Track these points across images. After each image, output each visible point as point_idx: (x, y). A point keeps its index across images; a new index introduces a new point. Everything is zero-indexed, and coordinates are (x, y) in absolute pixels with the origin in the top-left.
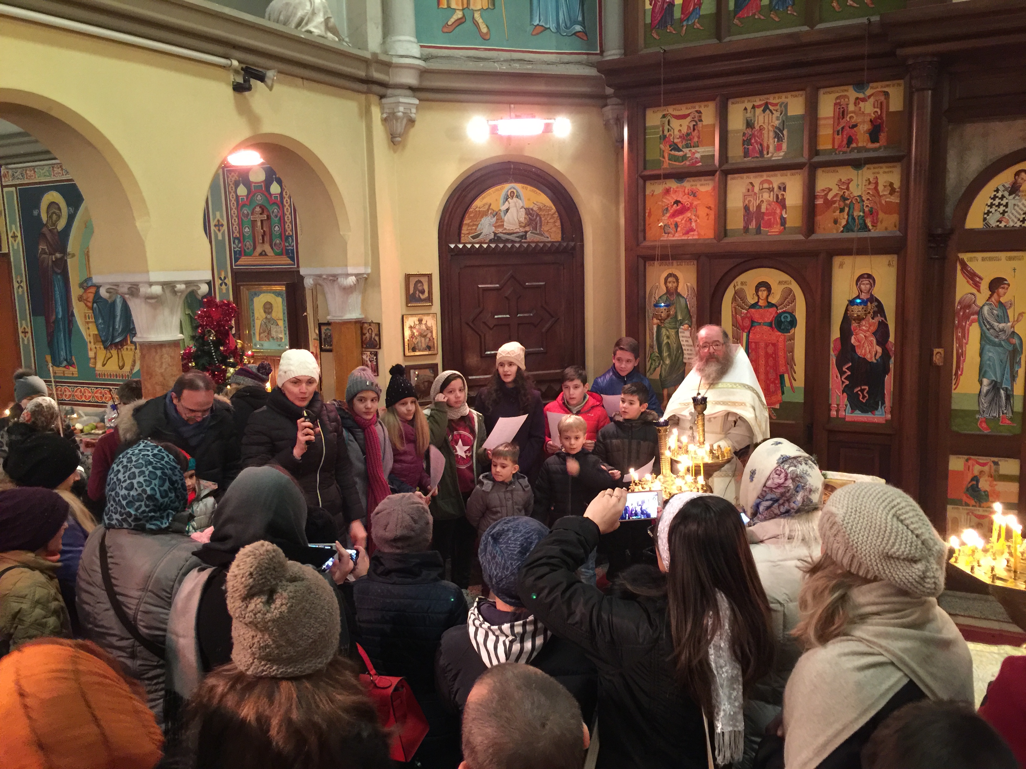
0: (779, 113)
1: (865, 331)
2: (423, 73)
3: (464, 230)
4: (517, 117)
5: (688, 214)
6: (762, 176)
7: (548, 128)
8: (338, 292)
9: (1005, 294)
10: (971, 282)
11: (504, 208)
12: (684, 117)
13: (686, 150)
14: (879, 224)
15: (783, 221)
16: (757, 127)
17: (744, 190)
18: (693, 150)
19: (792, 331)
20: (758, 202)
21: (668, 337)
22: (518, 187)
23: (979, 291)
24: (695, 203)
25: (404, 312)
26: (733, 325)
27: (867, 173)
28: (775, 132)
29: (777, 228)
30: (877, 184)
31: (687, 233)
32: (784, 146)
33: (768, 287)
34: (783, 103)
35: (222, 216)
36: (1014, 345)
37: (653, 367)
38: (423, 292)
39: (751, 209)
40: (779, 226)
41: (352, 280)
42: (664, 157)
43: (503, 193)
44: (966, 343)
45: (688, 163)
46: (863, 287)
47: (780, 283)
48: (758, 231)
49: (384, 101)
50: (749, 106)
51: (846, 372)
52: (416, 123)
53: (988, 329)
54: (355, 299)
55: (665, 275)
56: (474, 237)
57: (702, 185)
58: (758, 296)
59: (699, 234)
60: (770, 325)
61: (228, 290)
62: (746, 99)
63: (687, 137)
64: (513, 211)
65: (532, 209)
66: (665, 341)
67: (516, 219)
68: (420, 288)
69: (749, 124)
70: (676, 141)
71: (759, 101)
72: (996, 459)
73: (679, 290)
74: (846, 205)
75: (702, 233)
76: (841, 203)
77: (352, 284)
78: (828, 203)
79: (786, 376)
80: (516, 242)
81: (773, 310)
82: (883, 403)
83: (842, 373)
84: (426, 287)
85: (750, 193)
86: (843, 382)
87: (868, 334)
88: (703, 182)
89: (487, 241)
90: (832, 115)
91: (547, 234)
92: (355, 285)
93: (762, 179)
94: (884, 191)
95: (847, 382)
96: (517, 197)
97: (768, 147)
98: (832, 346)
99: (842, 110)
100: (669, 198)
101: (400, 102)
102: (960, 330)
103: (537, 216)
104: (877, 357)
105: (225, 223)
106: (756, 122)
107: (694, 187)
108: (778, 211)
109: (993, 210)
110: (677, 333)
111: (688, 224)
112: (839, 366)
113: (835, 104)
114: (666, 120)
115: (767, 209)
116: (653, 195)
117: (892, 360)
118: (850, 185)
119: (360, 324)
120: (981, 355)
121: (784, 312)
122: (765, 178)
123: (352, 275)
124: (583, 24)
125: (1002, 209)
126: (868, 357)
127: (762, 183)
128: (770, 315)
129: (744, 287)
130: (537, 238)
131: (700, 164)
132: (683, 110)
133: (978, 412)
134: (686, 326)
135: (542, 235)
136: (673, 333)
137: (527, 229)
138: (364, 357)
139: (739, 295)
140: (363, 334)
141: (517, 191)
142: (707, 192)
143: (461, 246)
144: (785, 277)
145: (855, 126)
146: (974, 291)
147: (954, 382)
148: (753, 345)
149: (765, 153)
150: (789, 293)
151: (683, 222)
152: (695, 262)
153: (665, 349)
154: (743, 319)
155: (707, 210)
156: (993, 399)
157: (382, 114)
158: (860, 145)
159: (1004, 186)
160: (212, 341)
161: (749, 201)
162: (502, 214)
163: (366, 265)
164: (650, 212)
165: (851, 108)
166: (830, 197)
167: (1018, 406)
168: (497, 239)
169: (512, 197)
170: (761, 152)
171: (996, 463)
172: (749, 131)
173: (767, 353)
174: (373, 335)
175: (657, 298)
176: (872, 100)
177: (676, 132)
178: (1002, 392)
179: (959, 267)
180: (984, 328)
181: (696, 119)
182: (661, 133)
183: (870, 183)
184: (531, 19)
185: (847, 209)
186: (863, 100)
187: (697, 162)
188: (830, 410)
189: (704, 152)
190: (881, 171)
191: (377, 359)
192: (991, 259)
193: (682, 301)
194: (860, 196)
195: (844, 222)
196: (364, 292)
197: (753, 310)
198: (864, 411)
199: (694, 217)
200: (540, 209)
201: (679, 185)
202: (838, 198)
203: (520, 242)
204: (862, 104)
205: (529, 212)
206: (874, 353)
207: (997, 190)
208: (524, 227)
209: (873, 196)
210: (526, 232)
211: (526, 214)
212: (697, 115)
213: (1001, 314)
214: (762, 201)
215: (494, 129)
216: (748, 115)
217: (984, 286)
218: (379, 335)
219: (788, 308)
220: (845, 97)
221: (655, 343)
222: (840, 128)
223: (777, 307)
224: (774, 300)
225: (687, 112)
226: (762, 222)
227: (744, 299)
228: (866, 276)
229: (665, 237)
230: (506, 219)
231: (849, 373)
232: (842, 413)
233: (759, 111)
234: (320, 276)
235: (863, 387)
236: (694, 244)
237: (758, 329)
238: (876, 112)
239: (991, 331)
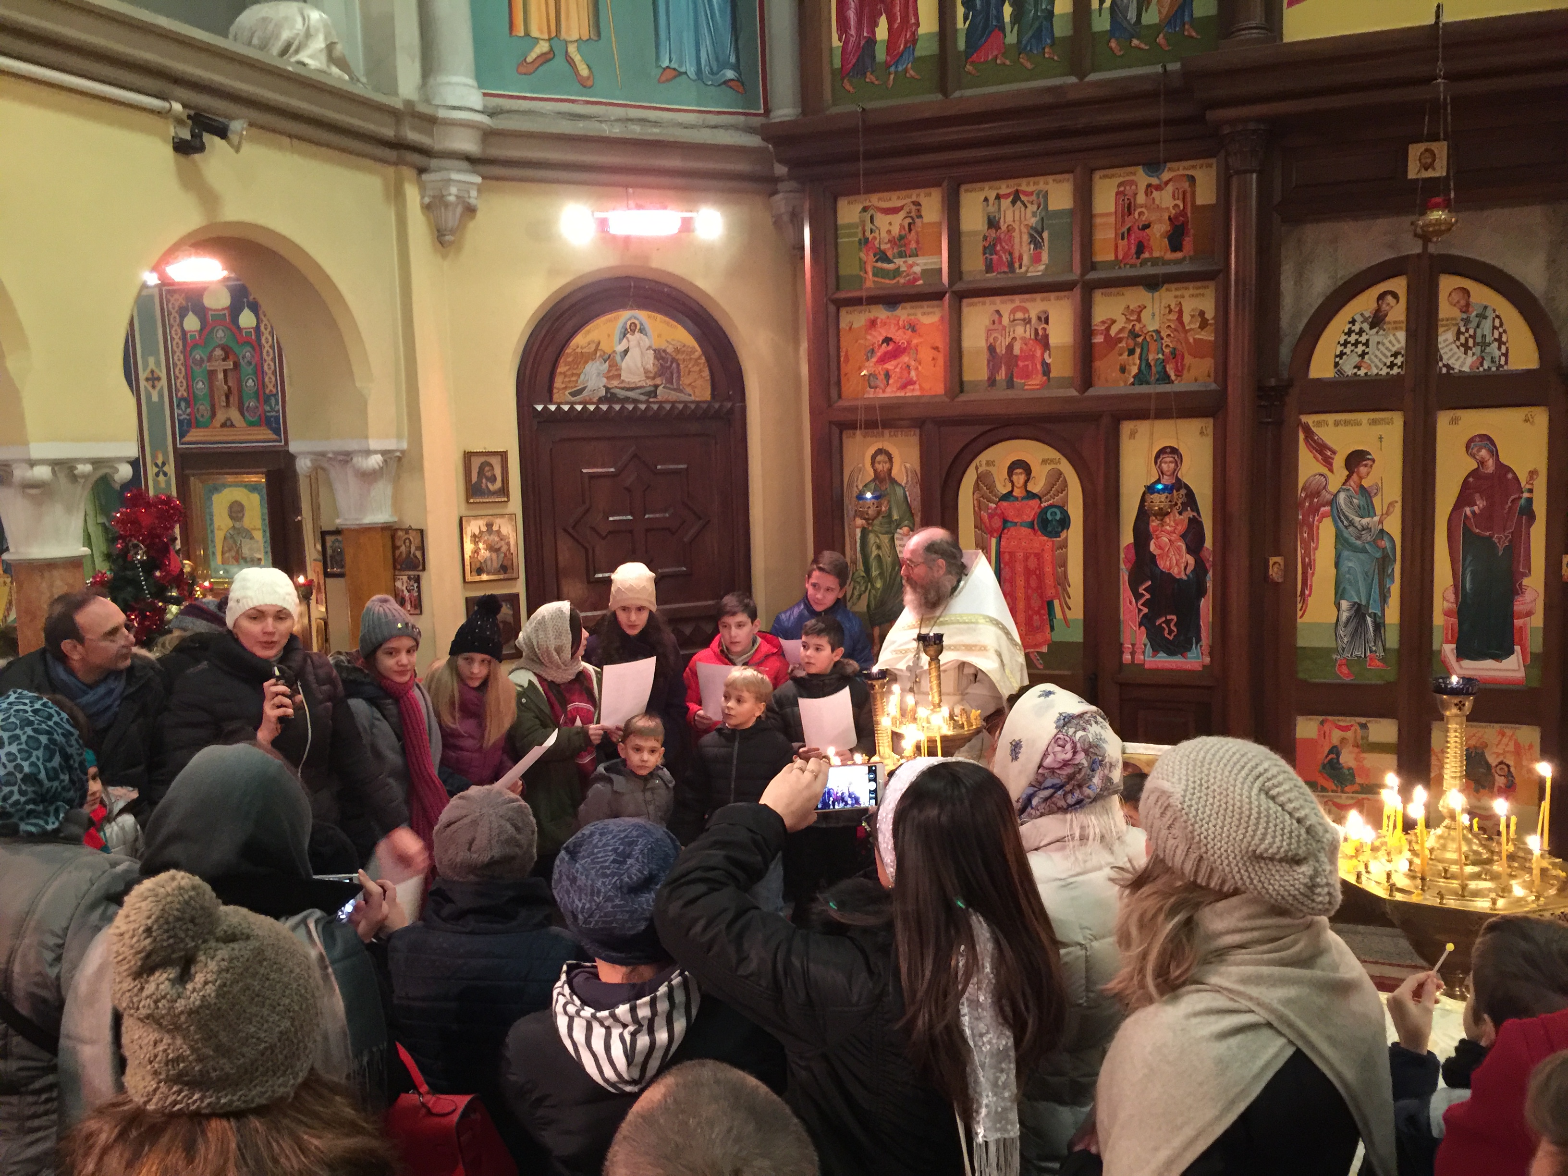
0: (1035, 207)
1: (1169, 533)
2: (488, 135)
3: (558, 383)
4: (639, 207)
5: (905, 359)
6: (1012, 301)
7: (687, 226)
8: (353, 482)
9: (1368, 474)
10: (1320, 457)
11: (620, 348)
12: (895, 211)
13: (899, 261)
14: (1185, 372)
15: (1046, 369)
16: (1004, 228)
17: (987, 322)
18: (910, 261)
19: (1063, 535)
20: (1008, 340)
21: (879, 547)
22: (642, 316)
23: (1331, 470)
24: (915, 341)
25: (464, 512)
26: (976, 527)
27: (1167, 296)
28: (1031, 236)
29: (1037, 380)
30: (1181, 312)
31: (904, 387)
32: (1045, 257)
33: (1027, 469)
34: (1040, 191)
35: (158, 363)
36: (1384, 549)
37: (856, 593)
38: (493, 479)
39: (998, 350)
40: (1040, 376)
41: (375, 461)
42: (866, 273)
43: (620, 324)
44: (1316, 549)
45: (902, 281)
46: (1164, 466)
47: (1044, 462)
48: (1010, 384)
49: (425, 177)
50: (992, 196)
51: (1143, 595)
52: (479, 215)
53: (1346, 527)
54: (382, 490)
55: (871, 451)
56: (573, 394)
57: (924, 314)
58: (1012, 482)
59: (921, 388)
60: (1031, 525)
61: (168, 483)
62: (986, 185)
63: (900, 242)
64: (634, 353)
65: (664, 351)
66: (874, 554)
67: (640, 365)
68: (489, 474)
69: (993, 223)
70: (883, 247)
71: (1005, 187)
72: (1363, 720)
73: (894, 473)
74: (1136, 344)
75: (926, 386)
76: (1131, 343)
77: (377, 467)
78: (1112, 342)
79: (1056, 603)
80: (641, 402)
81: (1034, 503)
82: (1199, 640)
83: (1138, 596)
84: (498, 472)
85: (996, 326)
86: (1140, 610)
87: (1174, 537)
88: (926, 310)
89: (595, 400)
90: (1113, 210)
91: (689, 390)
92: (381, 468)
93: (1013, 306)
94: (1190, 323)
95: (1146, 610)
96: (641, 331)
97: (1021, 258)
98: (1122, 555)
99: (1127, 202)
100: (874, 333)
101: (450, 180)
102: (1305, 529)
103: (672, 363)
104: (1188, 572)
105: (163, 375)
106: (1002, 220)
107: (912, 317)
108: (1038, 353)
109: (1348, 350)
110: (892, 540)
111: (905, 374)
112: (1134, 585)
113: (1117, 194)
114: (867, 216)
115: (1021, 349)
116: (850, 328)
117: (1210, 574)
118: (1143, 315)
119: (390, 531)
120: (1337, 565)
121: (1051, 506)
122: (1017, 303)
123: (376, 452)
124: (736, 67)
125: (1360, 348)
126: (1175, 571)
127: (1013, 312)
128: (1031, 510)
129: (990, 468)
130: (673, 396)
131: (921, 282)
132: (894, 199)
133: (1336, 651)
134: (906, 529)
135: (681, 391)
136: (886, 541)
137: (658, 381)
138: (398, 584)
139: (984, 481)
140: (395, 548)
141: (641, 324)
142: (932, 324)
143: (553, 408)
144: (1051, 453)
145: (1147, 226)
146: (1325, 471)
147: (1299, 606)
148: (1006, 557)
149: (1017, 265)
150: (1057, 477)
151: (898, 370)
152: (918, 431)
153: (874, 564)
154: (991, 517)
155: (933, 353)
156: (1356, 630)
157: (422, 197)
158: (1156, 254)
159: (1362, 315)
160: (140, 561)
161: (995, 339)
162: (618, 358)
163: (399, 437)
164: (846, 354)
165: (1141, 199)
166: (1113, 332)
167: (1392, 639)
168: (610, 397)
169: (633, 331)
170: (1011, 265)
171: (1364, 726)
172: (993, 233)
173: (1027, 569)
174: (413, 549)
175: (860, 487)
176: (1170, 188)
177: (884, 234)
178: (1369, 620)
179: (1301, 436)
180: (1340, 524)
181: (913, 214)
182: (860, 236)
183: (1170, 311)
184: (658, 58)
185: (1138, 351)
186: (1158, 188)
187: (915, 280)
188: (1121, 653)
189: (925, 264)
190: (1187, 293)
191: (419, 587)
192: (1347, 423)
193: (899, 491)
194: (1158, 332)
195: (1135, 370)
196: (396, 481)
197: (1005, 504)
198: (1171, 653)
199: (913, 363)
200: (677, 351)
201: (889, 314)
202: (1124, 335)
203: (647, 402)
204: (1156, 194)
205: (659, 354)
206: (1183, 566)
207: (1353, 322)
208: (654, 378)
209: (1176, 330)
210: (656, 387)
211: (656, 357)
212: (913, 208)
213: (1363, 502)
214: (1014, 339)
215: (603, 224)
216: (992, 209)
217: (1339, 462)
218: (422, 548)
219: (1056, 500)
220: (1132, 183)
221: (859, 555)
222: (1125, 229)
223: (1040, 499)
224: (1036, 487)
225: (899, 204)
226: (1015, 370)
227: (991, 487)
228: (1168, 450)
229: (870, 394)
230: (624, 365)
231: (1148, 596)
232: (1140, 657)
233: (1006, 203)
234: (323, 454)
235: (1169, 617)
236: (915, 403)
237: (1013, 531)
238: (1176, 206)
239: (1351, 529)
